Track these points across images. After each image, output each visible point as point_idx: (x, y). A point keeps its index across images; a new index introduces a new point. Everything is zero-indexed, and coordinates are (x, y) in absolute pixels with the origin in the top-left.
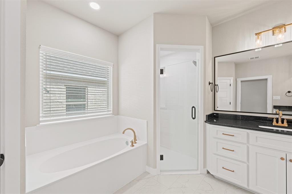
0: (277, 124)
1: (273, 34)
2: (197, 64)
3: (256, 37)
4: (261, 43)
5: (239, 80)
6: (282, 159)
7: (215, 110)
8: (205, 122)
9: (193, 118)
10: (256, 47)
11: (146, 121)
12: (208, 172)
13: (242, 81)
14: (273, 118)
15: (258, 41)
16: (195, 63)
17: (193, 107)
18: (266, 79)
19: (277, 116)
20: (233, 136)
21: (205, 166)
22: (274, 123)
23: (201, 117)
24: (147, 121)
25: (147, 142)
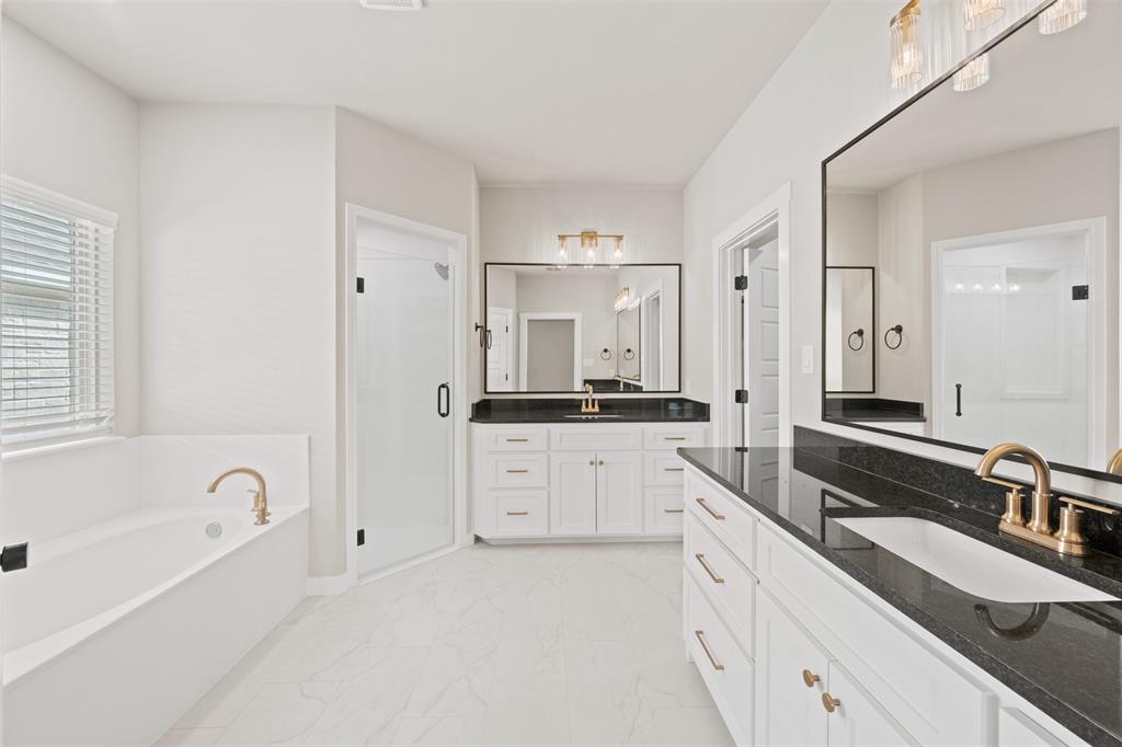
0: (587, 410)
1: (583, 244)
2: (450, 272)
3: (558, 242)
4: (566, 257)
5: (525, 317)
6: (592, 463)
7: (486, 392)
8: (471, 420)
9: (443, 415)
10: (560, 262)
11: (306, 436)
12: (478, 539)
13: (529, 321)
14: (581, 400)
15: (562, 253)
16: (443, 271)
17: (443, 386)
18: (573, 321)
19: (586, 396)
20: (525, 440)
21: (469, 528)
22: (584, 409)
23: (462, 407)
24: (310, 438)
25: (311, 503)
